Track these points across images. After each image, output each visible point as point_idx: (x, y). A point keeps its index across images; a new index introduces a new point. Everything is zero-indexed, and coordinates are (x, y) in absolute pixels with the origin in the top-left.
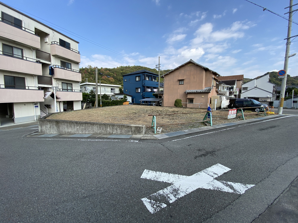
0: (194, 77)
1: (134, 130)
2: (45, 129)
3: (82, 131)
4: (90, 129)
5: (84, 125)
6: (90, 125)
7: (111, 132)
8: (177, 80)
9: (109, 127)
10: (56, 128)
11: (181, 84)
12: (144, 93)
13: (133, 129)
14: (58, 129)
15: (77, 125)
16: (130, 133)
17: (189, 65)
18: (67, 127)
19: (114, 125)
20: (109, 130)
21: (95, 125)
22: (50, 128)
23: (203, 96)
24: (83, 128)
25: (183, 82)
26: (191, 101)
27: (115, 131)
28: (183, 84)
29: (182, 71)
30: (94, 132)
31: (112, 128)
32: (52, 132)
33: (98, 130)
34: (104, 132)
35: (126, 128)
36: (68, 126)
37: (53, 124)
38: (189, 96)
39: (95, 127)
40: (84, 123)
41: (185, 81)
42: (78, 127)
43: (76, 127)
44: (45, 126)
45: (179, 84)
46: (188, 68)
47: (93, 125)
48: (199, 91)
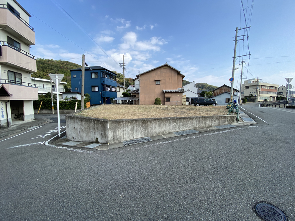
0: (169, 79)
1: (229, 120)
2: (122, 134)
3: (179, 128)
4: (189, 125)
5: (182, 121)
6: (189, 120)
7: (210, 124)
8: (154, 80)
9: (209, 119)
10: (142, 129)
11: (158, 84)
12: (103, 92)
13: (229, 118)
14: (145, 131)
15: (173, 121)
16: (226, 123)
17: (164, 68)
18: (160, 126)
19: (213, 117)
20: (208, 122)
21: (194, 119)
22: (131, 130)
23: (178, 95)
24: (180, 124)
25: (159, 82)
26: (168, 99)
27: (214, 123)
28: (160, 84)
29: (158, 72)
30: (193, 127)
31: (211, 120)
32: (134, 136)
33: (197, 124)
34: (203, 125)
35: (223, 118)
36: (160, 124)
37: (138, 125)
38: (166, 95)
39: (194, 121)
40: (182, 119)
41: (161, 82)
42: (175, 123)
43: (171, 124)
44: (122, 129)
45: (156, 85)
46: (163, 70)
47: (193, 120)
48: (175, 91)
